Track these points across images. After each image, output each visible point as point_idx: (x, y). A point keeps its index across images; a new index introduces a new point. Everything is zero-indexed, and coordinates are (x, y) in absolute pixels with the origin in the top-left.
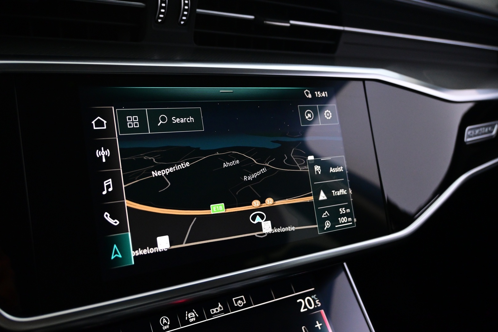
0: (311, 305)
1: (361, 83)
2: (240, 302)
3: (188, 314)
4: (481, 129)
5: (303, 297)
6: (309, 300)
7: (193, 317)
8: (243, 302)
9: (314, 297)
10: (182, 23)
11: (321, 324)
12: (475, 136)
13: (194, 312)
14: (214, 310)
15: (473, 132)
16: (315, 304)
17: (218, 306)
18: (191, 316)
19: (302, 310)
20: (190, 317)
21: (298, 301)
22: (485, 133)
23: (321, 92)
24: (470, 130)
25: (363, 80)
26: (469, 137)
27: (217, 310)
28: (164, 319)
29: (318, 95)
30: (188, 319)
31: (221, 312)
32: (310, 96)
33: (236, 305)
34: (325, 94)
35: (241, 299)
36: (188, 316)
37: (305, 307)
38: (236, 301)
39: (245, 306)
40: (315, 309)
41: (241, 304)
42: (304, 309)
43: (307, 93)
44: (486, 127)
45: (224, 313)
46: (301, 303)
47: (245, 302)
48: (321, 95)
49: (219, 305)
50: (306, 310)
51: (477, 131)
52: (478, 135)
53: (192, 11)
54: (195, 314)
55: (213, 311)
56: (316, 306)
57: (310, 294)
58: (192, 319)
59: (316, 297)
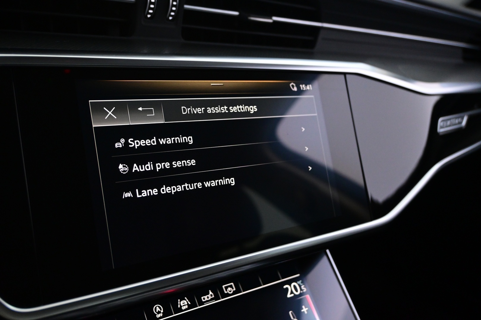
0: (297, 291)
1: (342, 77)
2: (230, 289)
3: (180, 302)
4: (452, 120)
5: (289, 282)
6: (295, 286)
7: (185, 305)
8: (233, 289)
9: (300, 282)
10: (171, 18)
11: (307, 309)
12: (447, 126)
13: (186, 300)
14: (206, 297)
15: (445, 123)
16: (301, 290)
17: (208, 294)
18: (184, 303)
19: (289, 296)
20: (182, 305)
21: (285, 287)
22: (455, 124)
23: (306, 85)
24: (443, 121)
25: (345, 74)
26: (442, 127)
27: (208, 297)
28: (157, 307)
29: (303, 88)
30: (181, 306)
31: (212, 299)
32: (295, 89)
33: (226, 292)
34: (310, 87)
35: (231, 286)
36: (180, 304)
37: (292, 292)
38: (226, 288)
39: (234, 293)
40: (301, 295)
41: (230, 291)
42: (291, 294)
43: (293, 86)
44: (456, 118)
45: (214, 300)
46: (287, 289)
47: (234, 289)
48: (306, 88)
49: (209, 292)
50: (292, 295)
51: (449, 123)
52: (450, 126)
53: (180, 7)
54: (187, 302)
55: (204, 299)
56: (302, 292)
57: (295, 280)
58: (185, 306)
59: (302, 283)
